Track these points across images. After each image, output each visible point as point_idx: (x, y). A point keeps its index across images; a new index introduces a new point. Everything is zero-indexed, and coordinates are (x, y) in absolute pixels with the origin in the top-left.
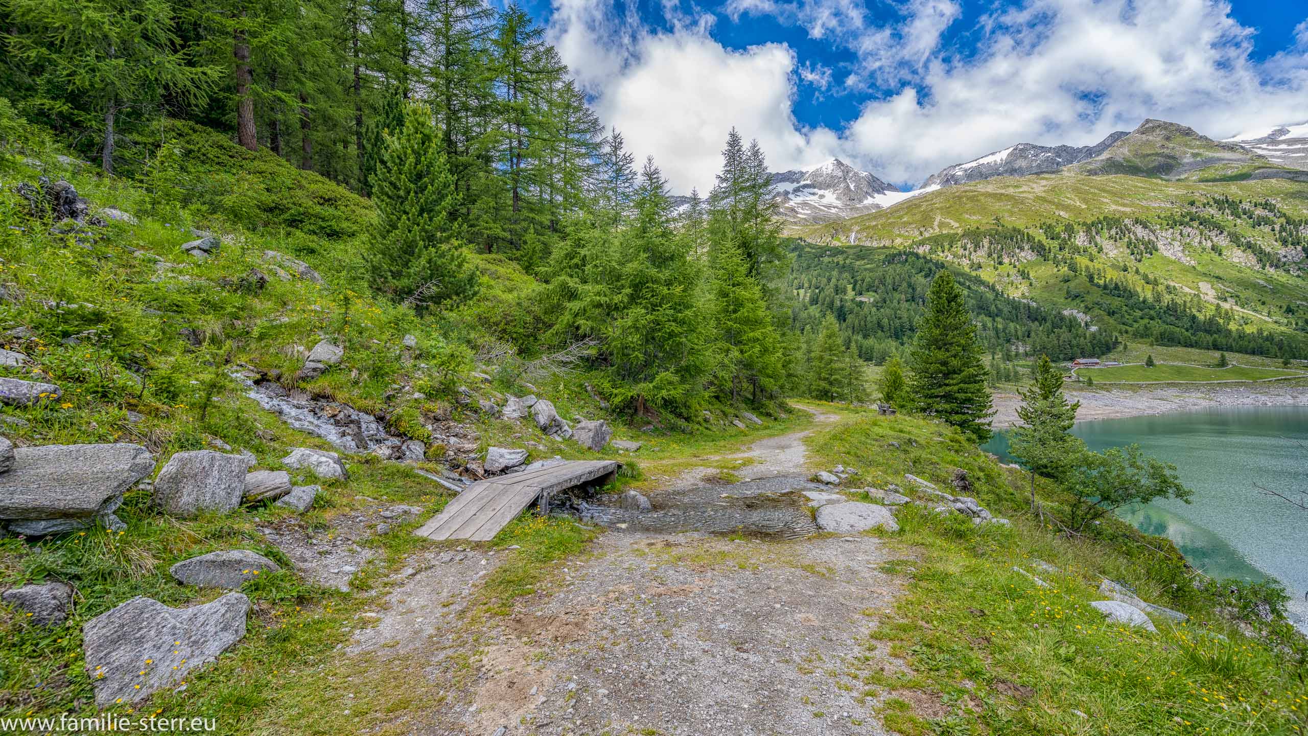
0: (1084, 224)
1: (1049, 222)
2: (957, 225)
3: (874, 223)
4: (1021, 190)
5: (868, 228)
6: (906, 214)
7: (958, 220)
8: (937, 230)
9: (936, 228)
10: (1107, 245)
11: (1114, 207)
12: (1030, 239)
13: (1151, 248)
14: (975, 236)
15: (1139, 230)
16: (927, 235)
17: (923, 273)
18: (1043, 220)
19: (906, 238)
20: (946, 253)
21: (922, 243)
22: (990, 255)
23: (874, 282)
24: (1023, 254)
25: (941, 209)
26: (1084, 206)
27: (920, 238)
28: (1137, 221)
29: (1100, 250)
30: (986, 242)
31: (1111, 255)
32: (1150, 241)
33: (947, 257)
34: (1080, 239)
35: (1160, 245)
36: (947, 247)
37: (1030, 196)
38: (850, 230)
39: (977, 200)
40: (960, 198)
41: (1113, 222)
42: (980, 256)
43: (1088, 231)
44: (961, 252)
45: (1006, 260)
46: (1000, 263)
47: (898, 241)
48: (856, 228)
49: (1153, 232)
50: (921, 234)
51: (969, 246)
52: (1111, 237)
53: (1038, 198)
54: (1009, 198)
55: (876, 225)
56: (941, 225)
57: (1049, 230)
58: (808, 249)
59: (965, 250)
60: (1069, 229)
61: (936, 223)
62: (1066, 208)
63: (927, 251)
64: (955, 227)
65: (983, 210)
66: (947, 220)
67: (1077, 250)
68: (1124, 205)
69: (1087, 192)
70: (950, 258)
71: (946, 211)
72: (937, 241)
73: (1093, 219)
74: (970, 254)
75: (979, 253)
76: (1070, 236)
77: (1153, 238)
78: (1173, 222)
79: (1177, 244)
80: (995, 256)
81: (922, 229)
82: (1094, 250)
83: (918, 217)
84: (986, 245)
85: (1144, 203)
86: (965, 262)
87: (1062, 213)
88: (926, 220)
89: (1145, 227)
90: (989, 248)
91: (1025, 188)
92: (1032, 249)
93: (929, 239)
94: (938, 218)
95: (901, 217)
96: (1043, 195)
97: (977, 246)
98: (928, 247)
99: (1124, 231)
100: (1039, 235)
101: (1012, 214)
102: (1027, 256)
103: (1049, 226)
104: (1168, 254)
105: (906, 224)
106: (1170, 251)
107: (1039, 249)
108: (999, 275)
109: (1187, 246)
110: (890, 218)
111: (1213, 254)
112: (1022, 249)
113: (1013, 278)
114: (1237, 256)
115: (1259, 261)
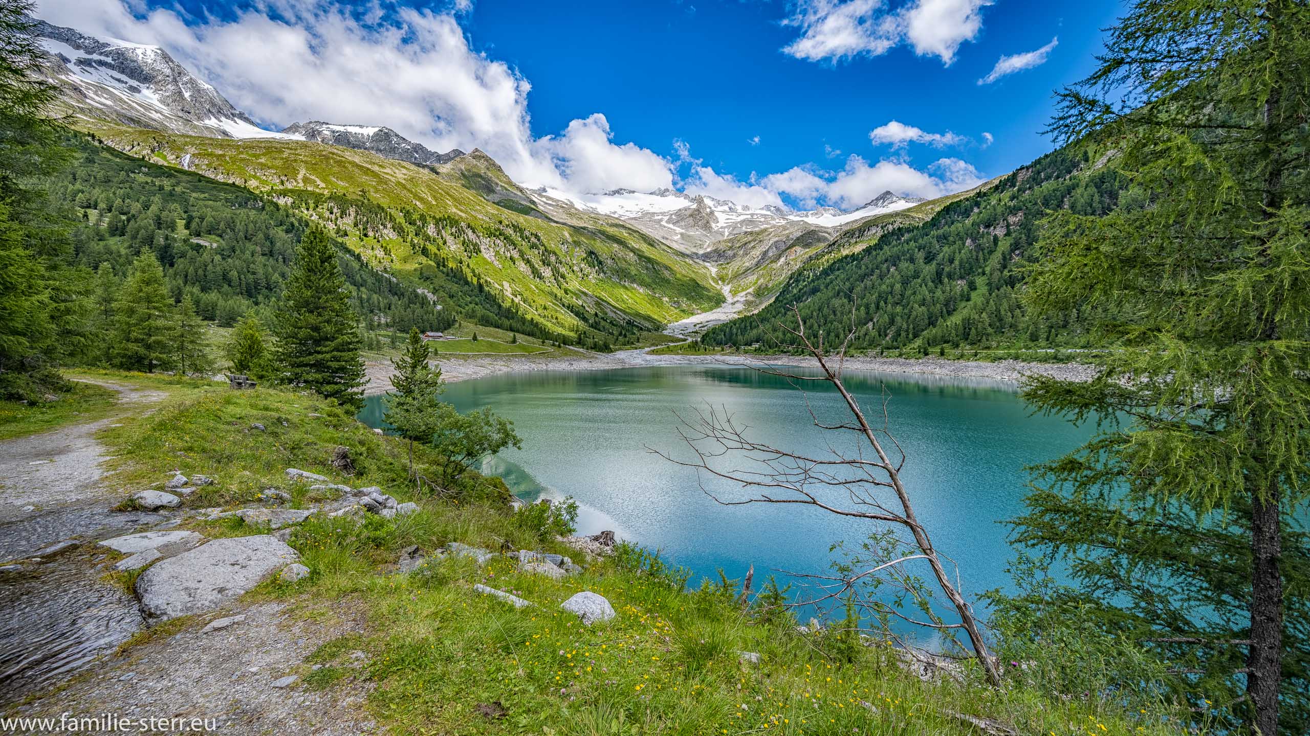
0: (434, 218)
1: (408, 208)
2: (323, 185)
3: (221, 152)
4: (385, 171)
5: (209, 154)
6: (264, 154)
7: (324, 180)
8: (301, 185)
9: (300, 181)
10: (450, 239)
11: (454, 210)
12: (392, 219)
13: (478, 250)
14: (342, 202)
15: (470, 232)
16: (289, 186)
17: (285, 227)
18: (403, 205)
19: (264, 182)
20: (311, 212)
21: (284, 193)
22: (356, 225)
23: (218, 223)
24: (385, 231)
25: (306, 162)
26: (434, 203)
27: (281, 187)
28: (469, 226)
29: (445, 243)
30: (352, 210)
31: (453, 248)
32: (476, 244)
33: (312, 216)
34: (431, 230)
35: (482, 248)
36: (312, 205)
37: (393, 179)
38: (184, 150)
39: (344, 167)
40: (327, 158)
41: (453, 222)
42: (347, 223)
43: (437, 224)
44: (327, 214)
45: (371, 234)
46: (366, 235)
47: (253, 183)
48: (193, 150)
49: (479, 237)
50: (282, 183)
51: (335, 210)
52: (452, 234)
53: (399, 183)
54: (375, 175)
55: (224, 156)
56: (306, 180)
57: (407, 214)
58: (105, 154)
59: (331, 213)
60: (423, 219)
61: (300, 176)
62: (421, 200)
63: (289, 203)
64: (321, 186)
65: (350, 178)
66: (313, 177)
67: (428, 238)
68: (461, 211)
69: (435, 191)
70: (315, 218)
71: (312, 167)
72: (301, 196)
73: (441, 215)
74: (337, 219)
75: (345, 220)
76: (423, 225)
77: (478, 242)
78: (490, 233)
79: (492, 250)
80: (361, 227)
81: (284, 178)
82: (441, 242)
83: (279, 163)
84: (353, 214)
85: (473, 213)
86: (331, 226)
87: (418, 203)
88: (288, 170)
89: (474, 232)
90: (356, 217)
91: (388, 170)
92: (394, 228)
93: (291, 191)
94: (302, 172)
95: (257, 156)
96: (403, 182)
97: (343, 214)
98: (290, 200)
99: (461, 231)
100: (400, 218)
101: (377, 191)
102: (389, 234)
103: (408, 212)
104: (486, 256)
105: (263, 167)
106: (488, 254)
107: (399, 230)
108: (364, 246)
109: (497, 253)
110: (242, 153)
111: (512, 264)
112: (385, 227)
113: (377, 252)
114: (522, 266)
115: (533, 272)
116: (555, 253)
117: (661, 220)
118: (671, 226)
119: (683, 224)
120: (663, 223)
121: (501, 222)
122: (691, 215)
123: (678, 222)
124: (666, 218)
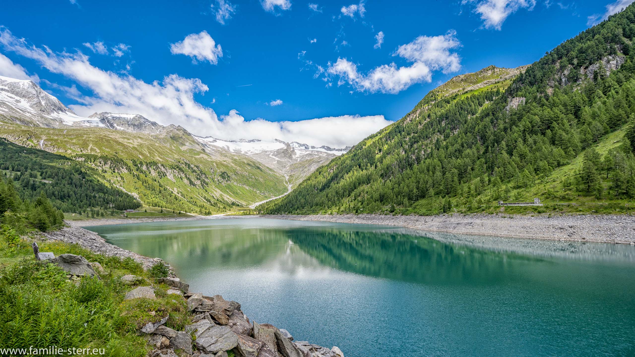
0: (146, 162)
1: (135, 159)
2: (98, 151)
3: (56, 138)
4: (129, 141)
5: (52, 140)
7: (100, 149)
8: (89, 151)
9: (89, 150)
10: (152, 171)
11: (158, 158)
12: (126, 165)
13: (165, 175)
14: (105, 159)
15: (162, 168)
16: (84, 152)
17: (78, 172)
18: (133, 158)
19: (74, 151)
20: (92, 163)
21: (81, 156)
22: (110, 168)
23: (52, 174)
24: (123, 170)
25: (93, 141)
26: (149, 155)
27: (81, 153)
28: (162, 165)
29: (150, 173)
30: (109, 162)
31: (153, 175)
32: (165, 172)
33: (92, 165)
34: (144, 168)
35: (168, 174)
36: (93, 161)
37: (131, 146)
38: (40, 138)
39: (109, 142)
40: (102, 139)
41: (155, 164)
42: (107, 167)
43: (147, 165)
44: (99, 164)
45: (116, 171)
46: (114, 172)
47: (69, 152)
48: (44, 137)
49: (166, 169)
50: (81, 151)
51: (102, 162)
52: (154, 169)
53: (134, 147)
54: (123, 145)
55: (57, 140)
56: (92, 149)
57: (134, 162)
58: (9, 146)
59: (101, 163)
60: (141, 163)
61: (89, 148)
62: (143, 154)
63: (83, 160)
64: (98, 152)
65: (111, 147)
66: (95, 148)
67: (142, 172)
68: (161, 158)
69: (151, 150)
70: (93, 165)
71: (96, 143)
72: (88, 157)
73: (150, 161)
74: (102, 166)
75: (106, 166)
76: (141, 166)
77: (166, 172)
78: (172, 167)
79: (172, 174)
80: (112, 168)
81: (82, 149)
82: (148, 173)
83: (81, 142)
84: (109, 164)
85: (167, 158)
86: (100, 169)
87: (140, 156)
88: (85, 145)
89: (164, 167)
90: (110, 165)
91: (131, 141)
93: (85, 155)
94: (91, 145)
95: (71, 139)
96: (136, 146)
97: (105, 163)
98: (84, 159)
99: (158, 168)
100: (130, 164)
101: (122, 152)
102: (124, 171)
103: (134, 161)
104: (169, 178)
105: (74, 144)
106: (170, 176)
107: (129, 169)
108: (113, 176)
109: (174, 176)
110: (66, 138)
111: (180, 179)
112: (123, 168)
113: (118, 178)
114: (186, 181)
115: (190, 183)
116: (205, 174)
117: (269, 154)
118: (274, 157)
119: (279, 156)
120: (271, 156)
121: (179, 162)
122: (283, 152)
123: (277, 155)
124: (272, 153)
